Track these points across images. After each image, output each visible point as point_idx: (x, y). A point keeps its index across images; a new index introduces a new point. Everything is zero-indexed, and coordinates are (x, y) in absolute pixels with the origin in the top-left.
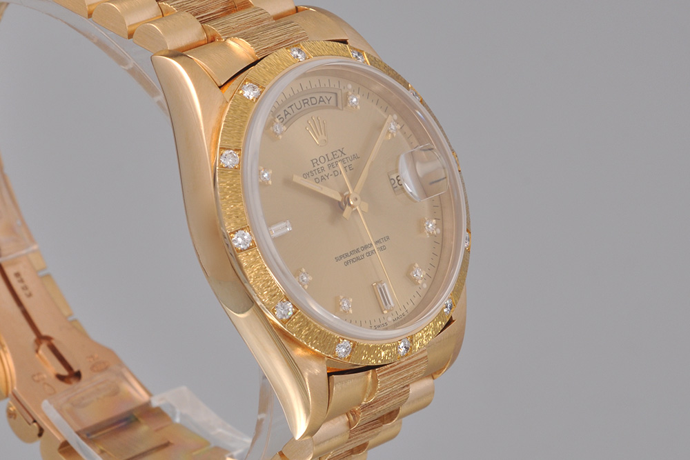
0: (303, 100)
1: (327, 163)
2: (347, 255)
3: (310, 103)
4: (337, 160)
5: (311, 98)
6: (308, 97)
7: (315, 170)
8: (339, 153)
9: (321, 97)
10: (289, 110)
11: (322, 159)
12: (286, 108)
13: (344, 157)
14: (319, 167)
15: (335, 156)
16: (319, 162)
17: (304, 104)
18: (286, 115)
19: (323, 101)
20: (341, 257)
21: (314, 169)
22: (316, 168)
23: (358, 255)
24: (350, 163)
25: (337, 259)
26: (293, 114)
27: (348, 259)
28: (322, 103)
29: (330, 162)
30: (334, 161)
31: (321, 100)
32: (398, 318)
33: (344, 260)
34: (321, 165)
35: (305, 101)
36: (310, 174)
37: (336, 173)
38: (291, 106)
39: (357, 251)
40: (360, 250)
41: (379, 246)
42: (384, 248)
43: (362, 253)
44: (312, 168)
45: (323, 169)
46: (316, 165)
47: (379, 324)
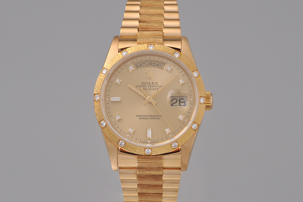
1: (148, 85)
2: (142, 116)
3: (153, 65)
5: (154, 63)
7: (142, 86)
8: (155, 83)
9: (158, 64)
11: (147, 83)
13: (157, 85)
16: (145, 84)
17: (150, 64)
18: (140, 66)
19: (159, 66)
20: (139, 116)
23: (147, 117)
24: (158, 88)
25: (137, 116)
26: (143, 66)
29: (150, 85)
30: (152, 85)
32: (153, 142)
34: (145, 85)
36: (139, 86)
37: (150, 89)
38: (144, 64)
40: (148, 116)
41: (157, 117)
42: (159, 119)
43: (148, 117)
44: (141, 85)
45: (145, 86)
46: (143, 84)
47: (144, 141)
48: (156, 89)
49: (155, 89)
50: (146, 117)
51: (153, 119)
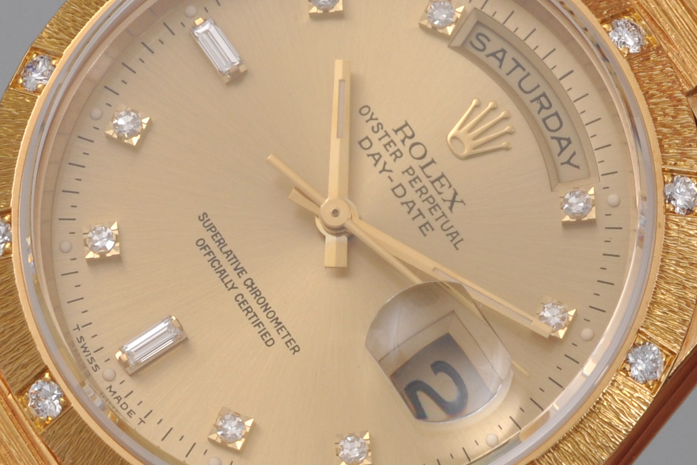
0: (544, 95)
1: (416, 164)
2: (221, 243)
3: (545, 113)
4: (432, 191)
5: (556, 114)
6: (556, 107)
7: (387, 134)
8: (449, 195)
9: (569, 141)
10: (508, 64)
11: (418, 151)
12: (511, 53)
13: (445, 206)
14: (400, 145)
15: (437, 184)
16: (409, 142)
17: (538, 99)
18: (494, 55)
19: (563, 149)
20: (211, 228)
21: (392, 134)
22: (393, 136)
23: (232, 274)
24: (437, 225)
25: (204, 218)
26: (503, 72)
27: (214, 246)
28: (554, 145)
29: (419, 172)
30: (426, 182)
31: (564, 143)
32: (119, 399)
33: (207, 236)
34: (405, 150)
35: (543, 99)
36: (374, 123)
37: (399, 191)
38: (518, 65)
39: (241, 271)
40: (245, 277)
41: (270, 327)
42: (269, 343)
43: (239, 282)
44: (389, 127)
45: (397, 155)
46: (401, 135)
47: (91, 349)
48: (420, 221)
49: (415, 212)
50: (230, 269)
51: (248, 310)
